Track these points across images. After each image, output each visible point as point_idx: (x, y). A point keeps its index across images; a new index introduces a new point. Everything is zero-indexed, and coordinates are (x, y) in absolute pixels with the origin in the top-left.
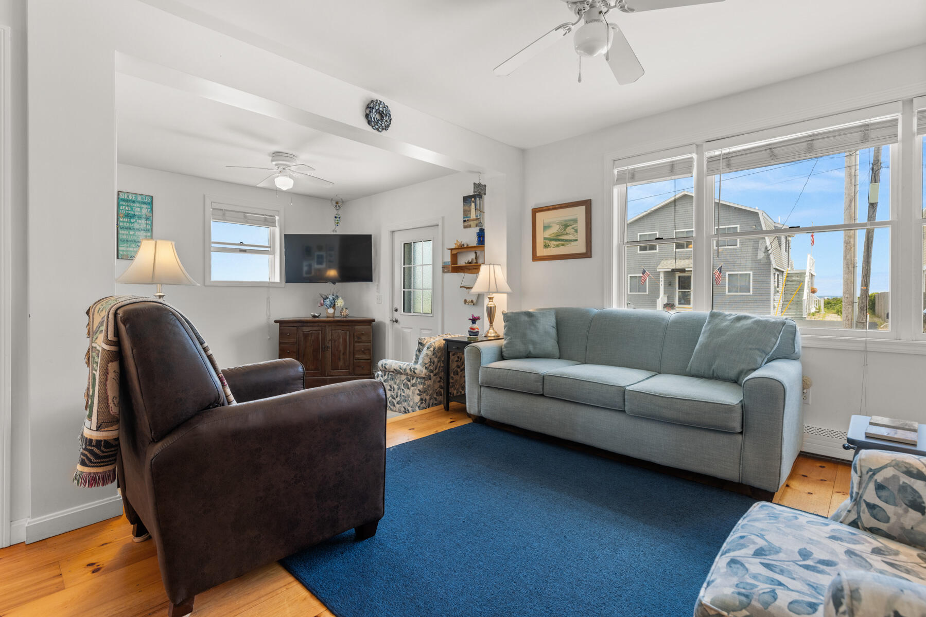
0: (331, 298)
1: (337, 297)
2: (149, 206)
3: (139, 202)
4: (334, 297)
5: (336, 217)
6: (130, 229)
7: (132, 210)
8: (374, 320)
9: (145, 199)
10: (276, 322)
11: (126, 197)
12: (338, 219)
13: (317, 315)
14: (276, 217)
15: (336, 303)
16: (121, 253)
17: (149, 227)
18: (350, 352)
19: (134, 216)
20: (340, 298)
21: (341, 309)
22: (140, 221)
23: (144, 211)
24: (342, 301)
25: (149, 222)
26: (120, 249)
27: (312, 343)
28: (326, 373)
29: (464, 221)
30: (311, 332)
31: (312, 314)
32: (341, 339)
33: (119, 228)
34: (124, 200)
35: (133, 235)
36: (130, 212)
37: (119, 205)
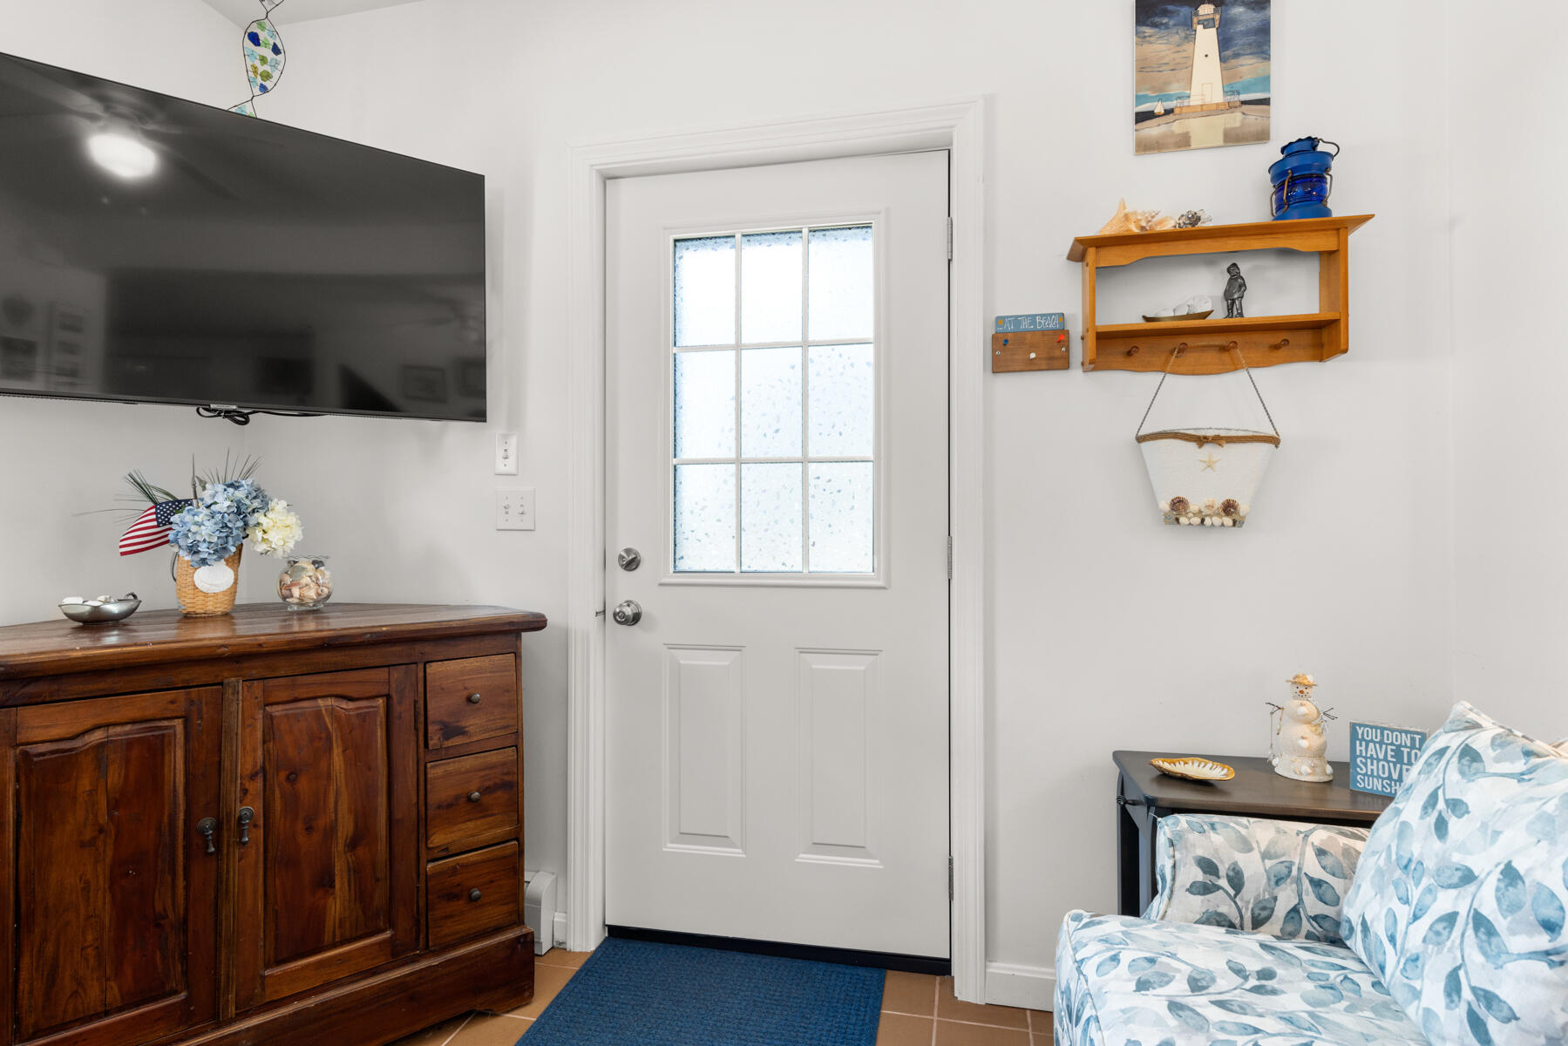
0: (223, 505)
1: (261, 498)
4: (240, 494)
5: (254, 39)
13: (114, 608)
15: (253, 534)
18: (392, 823)
20: (279, 506)
24: (292, 519)
27: (103, 818)
28: (232, 997)
29: (1142, 117)
30: (98, 736)
31: (67, 601)
32: (337, 752)
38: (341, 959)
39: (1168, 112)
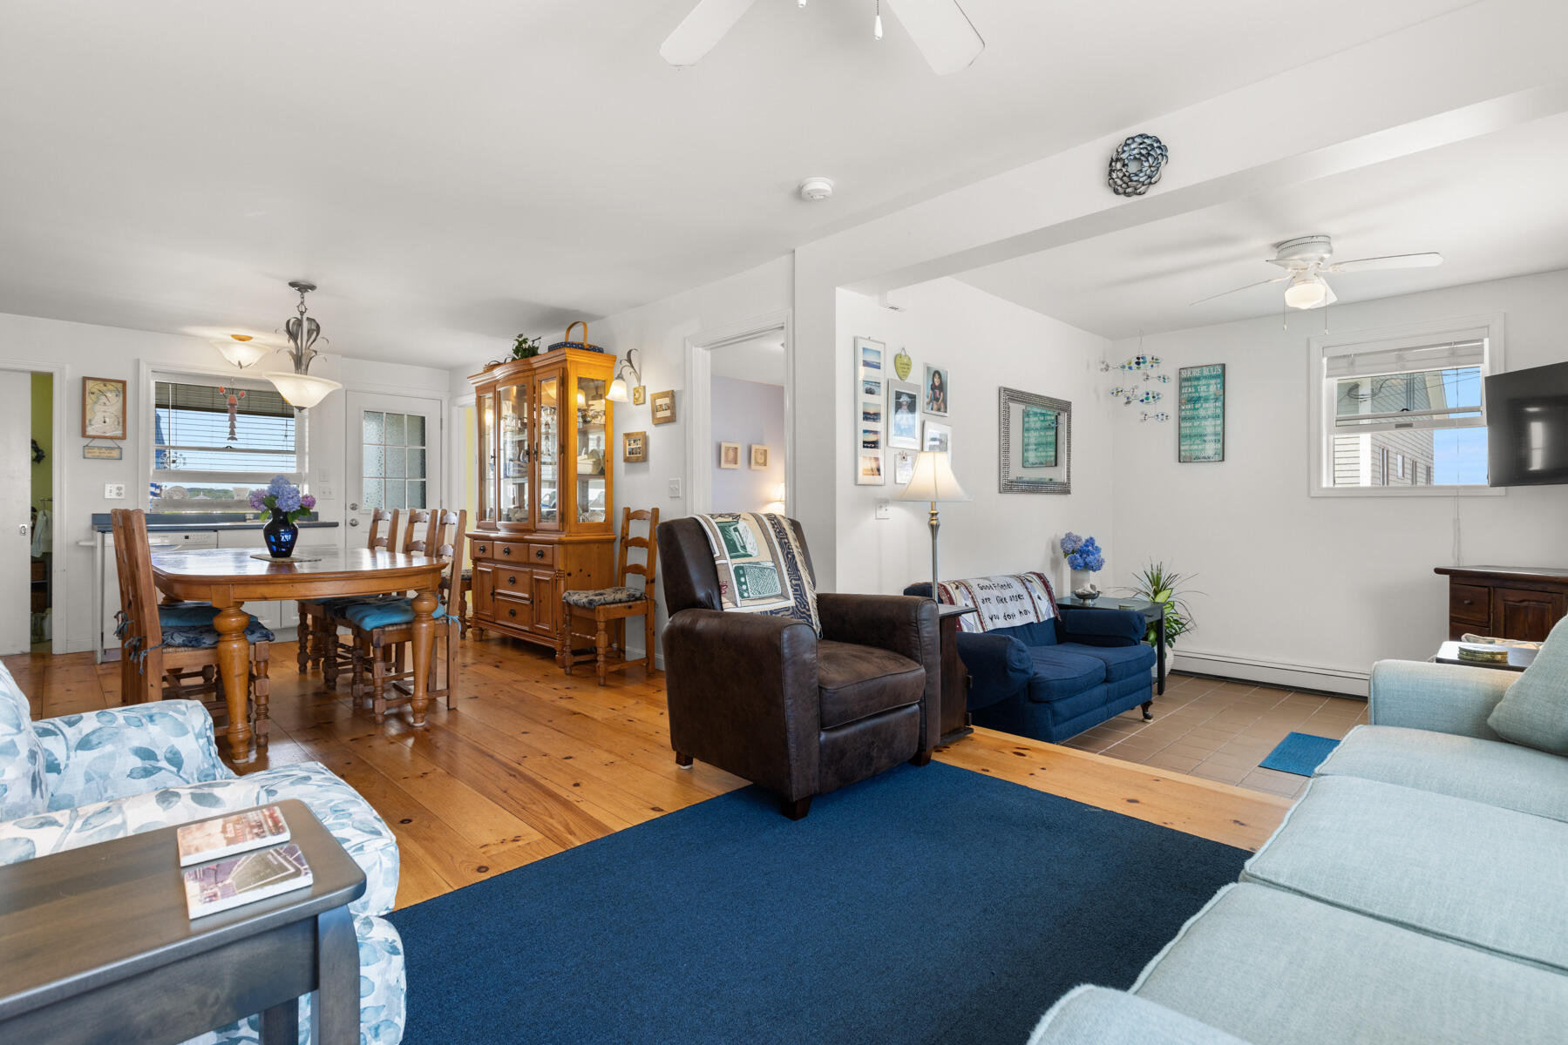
2: (1219, 381)
3: (1205, 378)
6: (1194, 418)
7: (1197, 391)
9: (1214, 372)
10: (1440, 571)
11: (1189, 375)
14: (1485, 339)
16: (1183, 453)
17: (1219, 411)
19: (1199, 398)
22: (1207, 405)
23: (1213, 389)
25: (1219, 404)
26: (1182, 448)
33: (1181, 419)
34: (1187, 379)
35: (1199, 426)
36: (1194, 395)
37: (1181, 388)
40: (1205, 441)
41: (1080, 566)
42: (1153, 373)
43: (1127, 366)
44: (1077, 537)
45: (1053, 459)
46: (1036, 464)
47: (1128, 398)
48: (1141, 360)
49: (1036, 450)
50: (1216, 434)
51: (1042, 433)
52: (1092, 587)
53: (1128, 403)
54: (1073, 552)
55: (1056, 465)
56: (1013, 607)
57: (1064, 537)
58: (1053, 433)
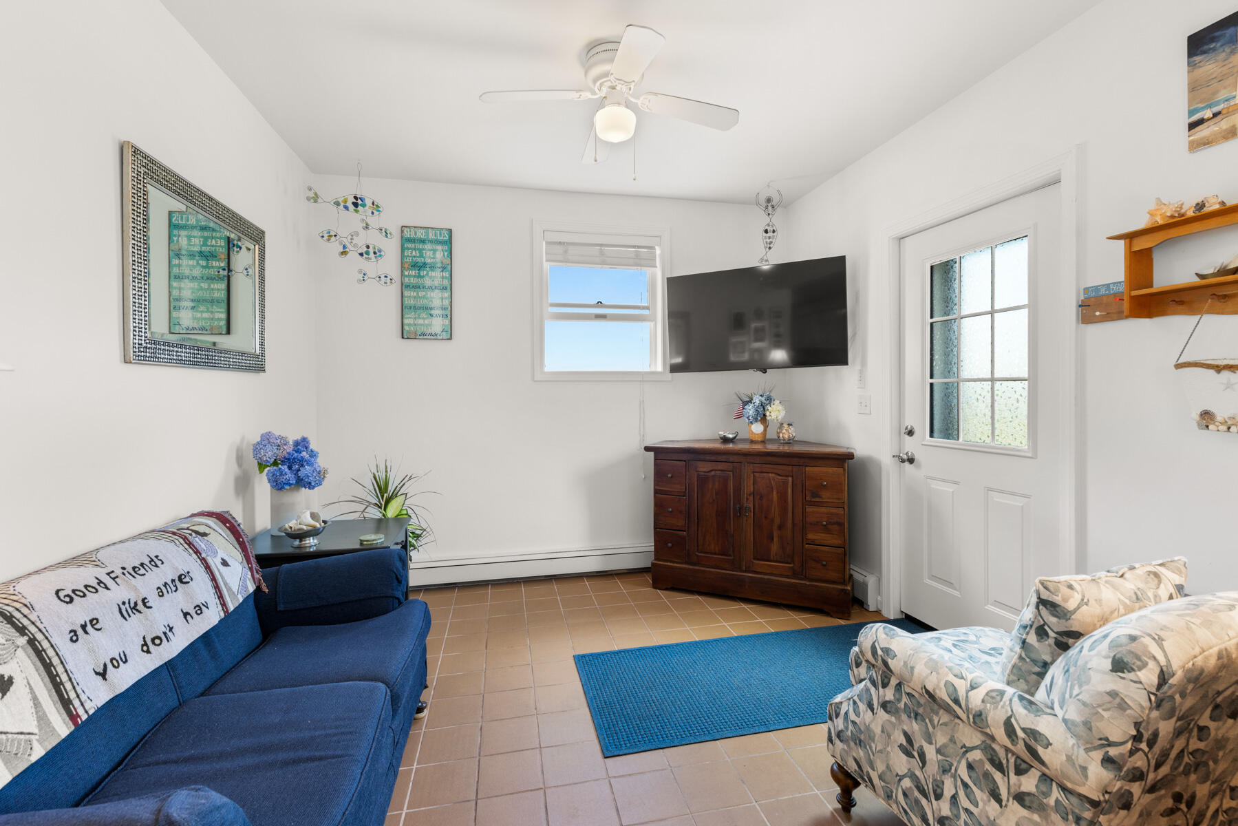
0: (757, 402)
1: (770, 400)
2: (446, 247)
3: (431, 241)
4: (763, 399)
5: (766, 231)
6: (419, 287)
7: (421, 256)
8: (850, 456)
9: (440, 236)
10: (647, 449)
11: (413, 235)
12: (770, 234)
13: (731, 436)
14: (657, 247)
15: (768, 413)
16: (406, 328)
17: (446, 283)
18: (794, 524)
19: (425, 264)
20: (777, 402)
21: (779, 425)
22: (433, 274)
23: (439, 256)
24: (780, 407)
25: (446, 274)
26: (406, 321)
27: (714, 497)
28: (744, 564)
29: (1192, 126)
30: (713, 473)
31: (720, 433)
32: (775, 493)
33: (404, 286)
34: (410, 240)
35: (424, 297)
36: (418, 260)
37: (403, 249)
38: (776, 567)
39: (1215, 115)
40: (431, 315)
41: (290, 485)
42: (372, 221)
43: (342, 204)
44: (281, 438)
45: (223, 323)
46: (194, 329)
47: (344, 247)
48: (359, 202)
49: (193, 308)
50: (444, 309)
51: (205, 285)
52: (314, 516)
53: (344, 253)
54: (275, 463)
55: (228, 332)
56: (165, 612)
57: (259, 440)
58: (223, 286)
